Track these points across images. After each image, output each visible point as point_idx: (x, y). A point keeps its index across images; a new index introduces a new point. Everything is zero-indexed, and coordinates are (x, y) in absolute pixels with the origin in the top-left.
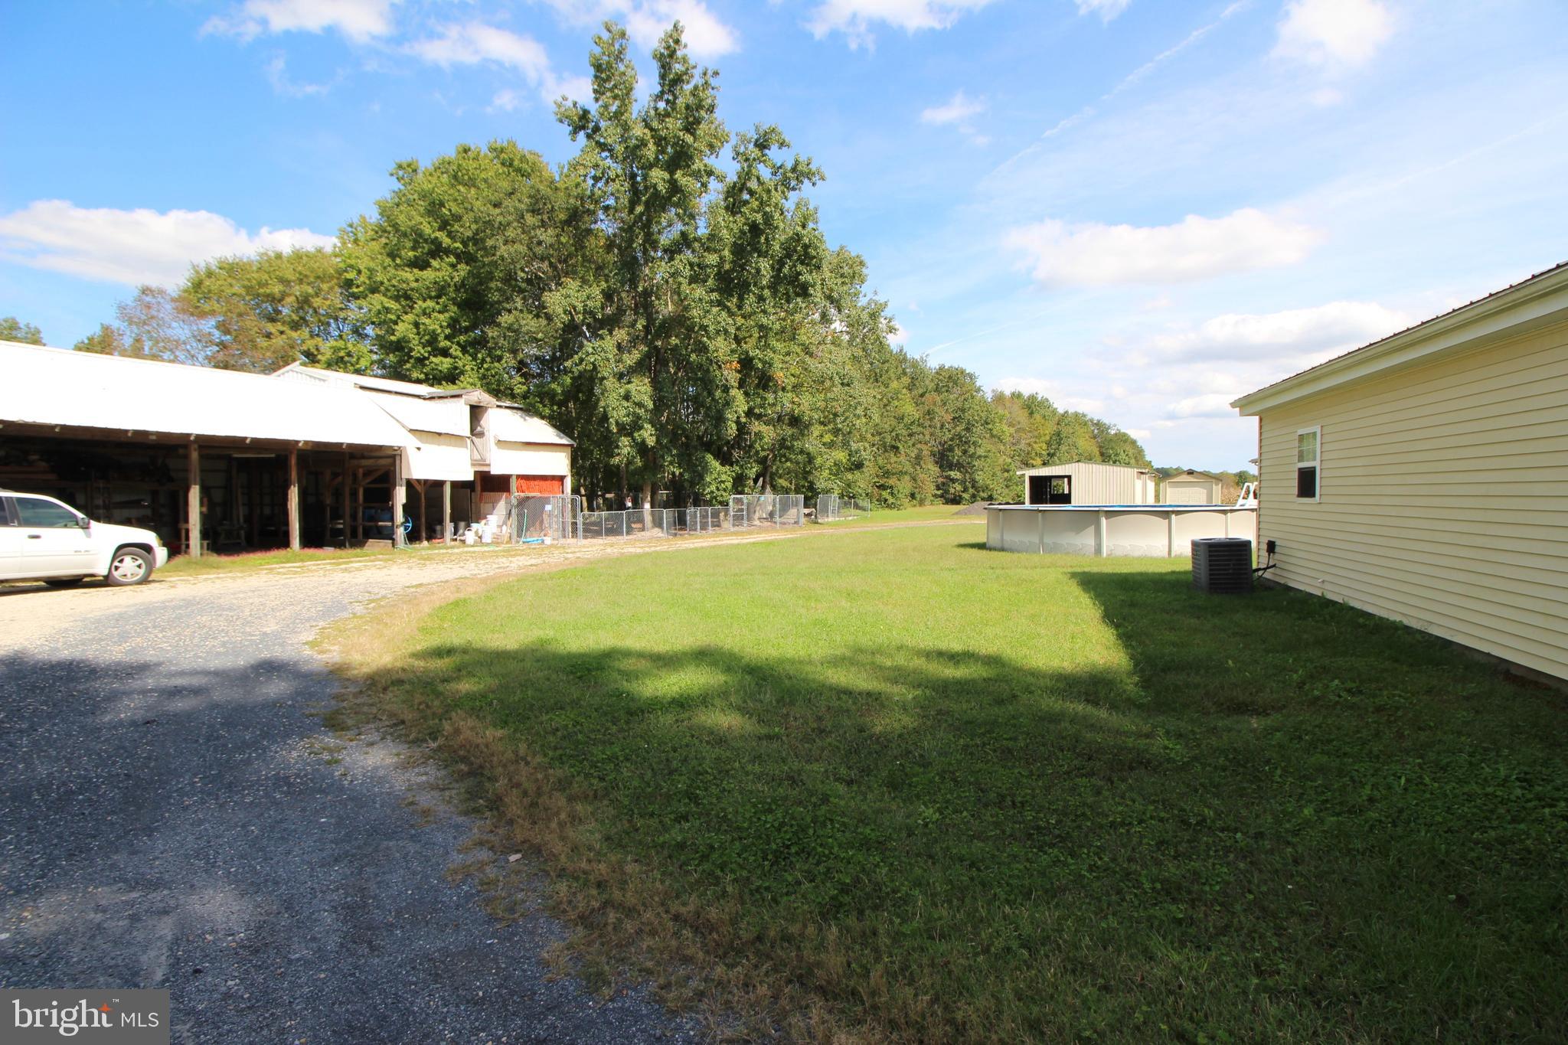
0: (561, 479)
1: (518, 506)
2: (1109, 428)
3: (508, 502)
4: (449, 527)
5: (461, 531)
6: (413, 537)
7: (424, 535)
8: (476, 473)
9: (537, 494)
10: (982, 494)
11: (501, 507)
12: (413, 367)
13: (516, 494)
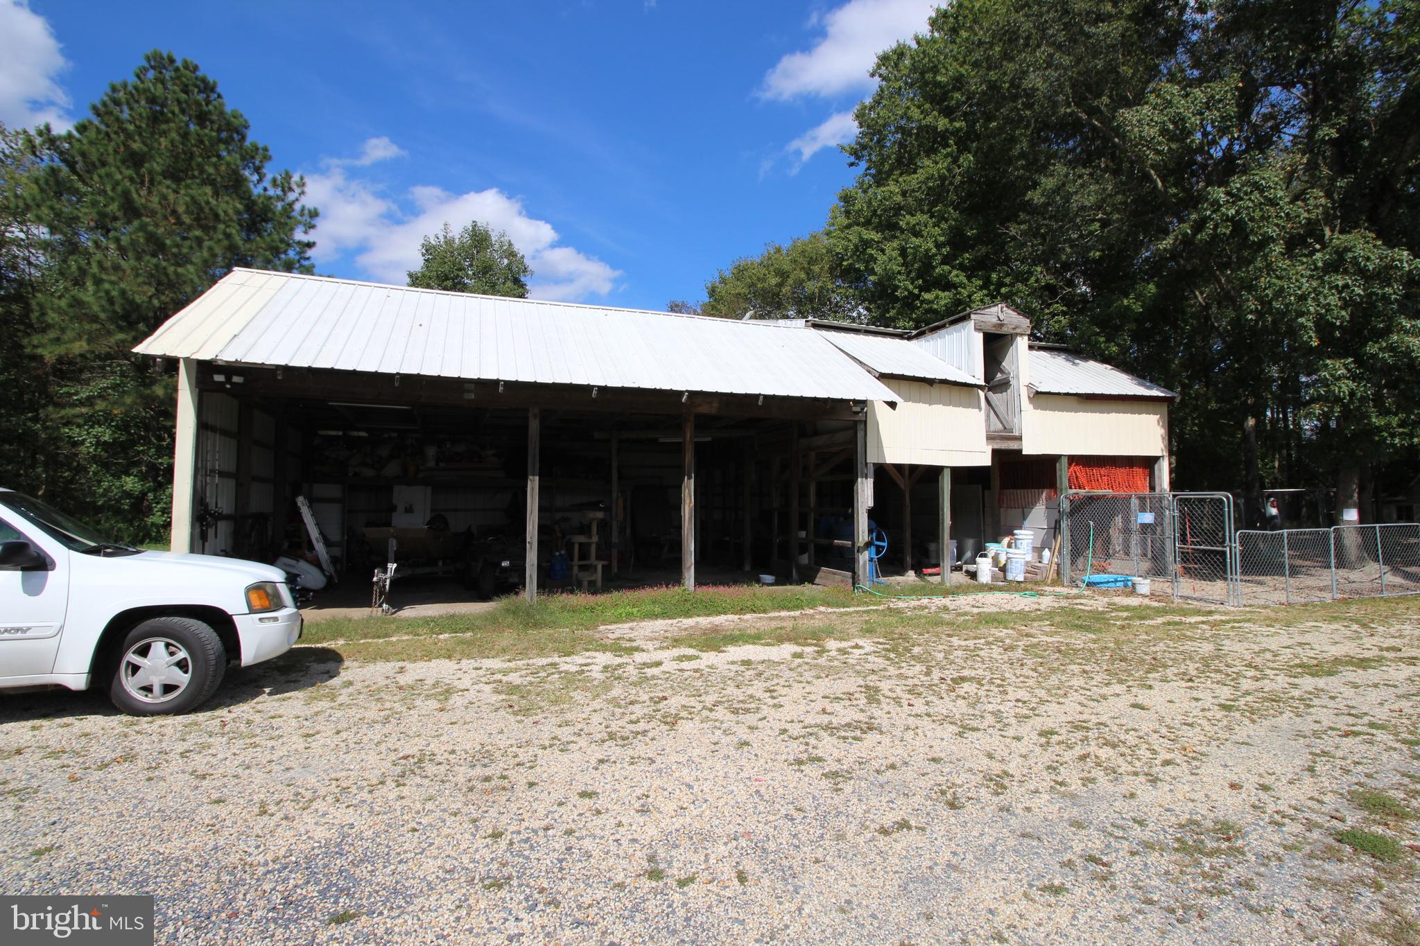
0: (1148, 463)
1: (1072, 514)
3: (1052, 506)
4: (949, 546)
5: (968, 554)
6: (890, 564)
7: (909, 559)
8: (995, 453)
9: (1109, 492)
11: (1039, 515)
12: (898, 313)
13: (1068, 494)
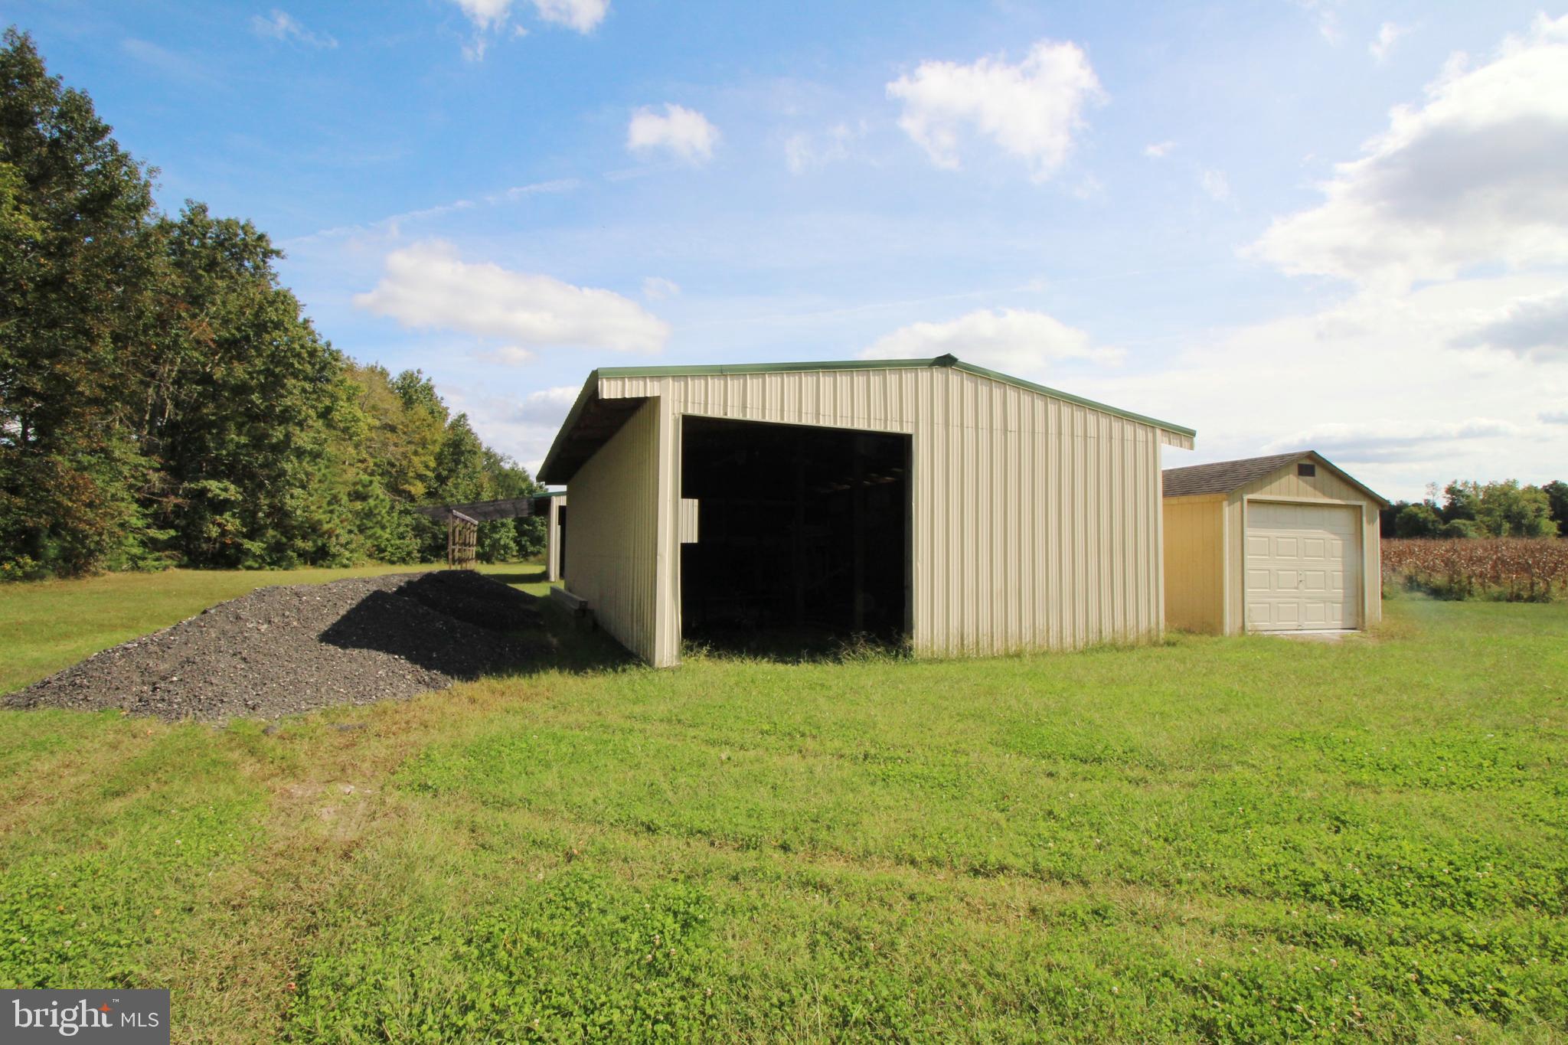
2: (502, 460)
10: (299, 543)
